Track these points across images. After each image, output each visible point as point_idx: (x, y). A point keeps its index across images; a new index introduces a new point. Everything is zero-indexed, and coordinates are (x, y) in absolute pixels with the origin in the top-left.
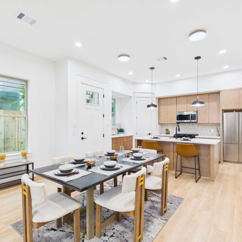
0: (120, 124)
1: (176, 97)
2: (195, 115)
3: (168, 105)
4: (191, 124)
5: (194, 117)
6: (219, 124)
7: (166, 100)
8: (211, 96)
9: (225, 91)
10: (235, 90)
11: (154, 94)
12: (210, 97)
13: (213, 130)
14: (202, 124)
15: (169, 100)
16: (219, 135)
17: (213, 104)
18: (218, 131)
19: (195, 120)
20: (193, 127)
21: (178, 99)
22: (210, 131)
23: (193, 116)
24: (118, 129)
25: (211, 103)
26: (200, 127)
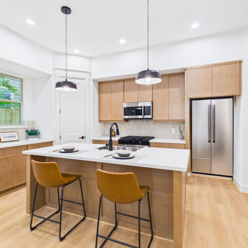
0: (33, 122)
1: (124, 81)
2: (150, 107)
3: (111, 92)
4: (145, 122)
5: (148, 111)
6: (183, 122)
7: (109, 85)
8: (172, 79)
9: (191, 69)
10: (207, 67)
11: (91, 74)
12: (170, 81)
13: (174, 130)
14: (159, 121)
15: (113, 84)
16: (183, 138)
17: (175, 91)
18: (181, 132)
19: (150, 115)
20: (148, 126)
21: (126, 83)
22: (171, 131)
23: (146, 109)
24: (27, 131)
25: (172, 90)
26: (156, 126)
